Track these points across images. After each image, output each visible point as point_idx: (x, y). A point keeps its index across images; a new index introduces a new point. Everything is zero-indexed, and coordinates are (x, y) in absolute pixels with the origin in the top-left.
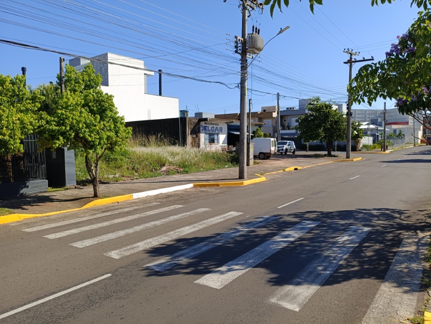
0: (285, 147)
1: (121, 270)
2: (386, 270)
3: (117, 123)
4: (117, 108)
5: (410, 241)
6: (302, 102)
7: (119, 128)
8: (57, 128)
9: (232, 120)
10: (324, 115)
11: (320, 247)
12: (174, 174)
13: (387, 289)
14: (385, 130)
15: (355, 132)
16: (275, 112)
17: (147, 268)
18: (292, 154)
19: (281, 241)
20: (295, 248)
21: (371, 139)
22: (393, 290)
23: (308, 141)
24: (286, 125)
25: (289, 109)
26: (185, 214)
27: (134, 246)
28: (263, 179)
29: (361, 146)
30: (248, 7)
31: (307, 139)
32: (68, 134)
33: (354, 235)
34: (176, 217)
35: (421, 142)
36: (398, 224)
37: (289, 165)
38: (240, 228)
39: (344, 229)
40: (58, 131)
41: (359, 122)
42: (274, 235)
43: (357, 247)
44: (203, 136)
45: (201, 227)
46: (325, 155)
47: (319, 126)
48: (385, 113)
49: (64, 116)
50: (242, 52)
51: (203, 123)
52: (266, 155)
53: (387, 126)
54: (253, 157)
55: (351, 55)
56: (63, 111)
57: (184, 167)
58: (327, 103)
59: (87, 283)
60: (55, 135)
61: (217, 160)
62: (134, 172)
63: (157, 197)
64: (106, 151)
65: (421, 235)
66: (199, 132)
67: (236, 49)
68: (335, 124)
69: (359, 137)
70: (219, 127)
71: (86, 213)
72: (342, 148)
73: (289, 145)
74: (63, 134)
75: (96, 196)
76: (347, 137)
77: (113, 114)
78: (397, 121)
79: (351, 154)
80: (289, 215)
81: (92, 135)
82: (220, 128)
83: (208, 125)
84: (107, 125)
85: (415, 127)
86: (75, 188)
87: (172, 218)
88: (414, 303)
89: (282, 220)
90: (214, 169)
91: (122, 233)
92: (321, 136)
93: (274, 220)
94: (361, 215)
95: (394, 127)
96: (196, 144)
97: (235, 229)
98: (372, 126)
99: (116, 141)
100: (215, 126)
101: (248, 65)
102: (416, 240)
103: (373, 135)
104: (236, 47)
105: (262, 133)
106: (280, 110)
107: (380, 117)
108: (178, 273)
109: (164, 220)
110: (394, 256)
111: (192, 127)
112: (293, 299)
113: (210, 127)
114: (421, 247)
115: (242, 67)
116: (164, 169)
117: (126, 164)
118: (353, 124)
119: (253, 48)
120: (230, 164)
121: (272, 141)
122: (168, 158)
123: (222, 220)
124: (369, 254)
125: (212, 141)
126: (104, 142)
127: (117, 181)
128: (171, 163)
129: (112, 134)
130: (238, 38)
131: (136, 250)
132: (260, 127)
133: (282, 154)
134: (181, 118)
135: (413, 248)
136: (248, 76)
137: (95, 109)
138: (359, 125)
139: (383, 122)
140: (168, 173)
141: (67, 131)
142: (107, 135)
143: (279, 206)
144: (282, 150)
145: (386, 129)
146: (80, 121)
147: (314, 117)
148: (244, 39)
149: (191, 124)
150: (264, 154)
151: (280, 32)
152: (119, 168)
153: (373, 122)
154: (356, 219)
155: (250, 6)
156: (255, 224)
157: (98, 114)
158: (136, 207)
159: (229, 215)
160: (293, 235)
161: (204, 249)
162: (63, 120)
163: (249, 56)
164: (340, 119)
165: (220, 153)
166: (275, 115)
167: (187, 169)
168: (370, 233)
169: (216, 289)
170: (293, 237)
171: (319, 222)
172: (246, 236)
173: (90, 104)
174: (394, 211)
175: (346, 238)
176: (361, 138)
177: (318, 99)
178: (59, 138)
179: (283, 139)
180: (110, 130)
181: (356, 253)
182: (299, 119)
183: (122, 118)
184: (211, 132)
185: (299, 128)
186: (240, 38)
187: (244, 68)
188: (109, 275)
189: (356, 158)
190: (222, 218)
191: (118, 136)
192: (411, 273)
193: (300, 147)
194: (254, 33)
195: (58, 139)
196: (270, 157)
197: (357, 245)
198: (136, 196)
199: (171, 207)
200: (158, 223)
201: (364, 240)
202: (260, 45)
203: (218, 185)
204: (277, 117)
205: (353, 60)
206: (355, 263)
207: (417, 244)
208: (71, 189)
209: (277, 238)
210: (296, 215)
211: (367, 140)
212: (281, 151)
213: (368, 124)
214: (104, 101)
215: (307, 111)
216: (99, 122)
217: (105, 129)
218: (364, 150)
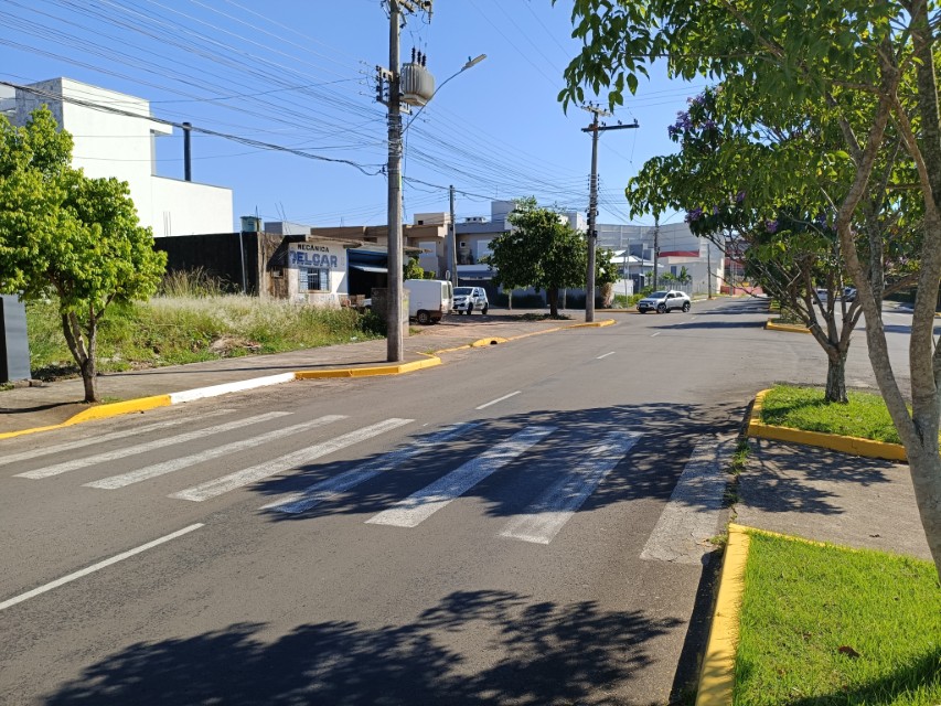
0: (469, 299)
1: (218, 516)
2: (671, 487)
3: (136, 241)
4: (136, 211)
5: (706, 447)
6: (497, 206)
7: (142, 252)
8: (11, 250)
9: (357, 241)
10: (544, 234)
11: (564, 463)
12: (243, 355)
13: (675, 510)
14: (655, 266)
15: (602, 270)
16: (442, 225)
17: (268, 511)
18: (480, 313)
19: (496, 457)
20: (524, 466)
21: (630, 283)
22: (684, 509)
23: (513, 288)
24: (466, 253)
25: (472, 221)
26: (300, 426)
27: (222, 480)
28: (435, 361)
29: (612, 298)
30: (402, 9)
31: (510, 282)
32: (34, 263)
33: (616, 443)
34: (282, 432)
35: (722, 292)
36: (686, 425)
37: (481, 336)
38: (415, 443)
39: (600, 436)
40: (14, 256)
41: (609, 250)
42: (483, 449)
43: (622, 460)
44: (295, 276)
45: (341, 445)
46: (546, 316)
47: (534, 257)
48: (656, 233)
49: (24, 225)
50: (391, 99)
51: (293, 247)
52: (432, 316)
53: (660, 259)
54: (407, 318)
55: (596, 114)
56: (22, 215)
57: (263, 341)
58: (549, 210)
59: (163, 539)
60: (6, 267)
61: (333, 325)
62: (151, 351)
63: (223, 400)
64: (112, 303)
65: (722, 438)
66: (286, 265)
67: (378, 94)
68: (567, 255)
69: (610, 281)
70: (329, 255)
71: (80, 432)
72: (578, 303)
73: (475, 296)
74: (25, 264)
75: (90, 398)
76: (587, 280)
77: (128, 222)
78: (677, 249)
79: (596, 314)
80: (501, 419)
81: (87, 267)
82: (332, 257)
83: (305, 251)
84: (118, 245)
85: (711, 261)
86: (31, 385)
87: (275, 434)
88: (715, 523)
89: (489, 427)
90: (328, 345)
91: (184, 462)
92: (538, 276)
93: (476, 428)
94: (623, 415)
95: (673, 260)
96: (281, 291)
97: (409, 445)
98: (632, 259)
99: (137, 281)
100: (321, 254)
101: (404, 127)
102: (715, 446)
103: (634, 277)
104: (379, 89)
105: (421, 271)
106: (456, 221)
107: (645, 240)
108: (329, 514)
109: (260, 438)
110: (683, 468)
111: (271, 254)
112: (537, 530)
113: (310, 254)
114: (722, 455)
115: (391, 131)
116: (219, 344)
117: (131, 334)
118: (598, 253)
119: (414, 93)
120: (362, 335)
121: (445, 286)
122: (225, 321)
123: (377, 433)
124: (643, 468)
125: (314, 285)
126: (112, 283)
127: (120, 371)
128: (233, 333)
129: (128, 265)
130: (383, 71)
131: (230, 487)
132: (416, 258)
133: (462, 315)
134: (244, 233)
135: (711, 457)
136: (403, 151)
137: (91, 210)
138: (609, 256)
139: (653, 251)
140: (229, 353)
141: (34, 258)
142: (118, 268)
143: (478, 405)
144: (463, 305)
145: (659, 265)
146: (62, 237)
147: (526, 238)
148: (395, 74)
149: (268, 247)
150: (427, 313)
151: (469, 65)
152: (117, 342)
153: (634, 250)
154: (617, 421)
155: (406, 6)
156: (443, 436)
157: (96, 221)
158: (187, 419)
159: (389, 425)
160: (516, 448)
161: (362, 477)
162: (23, 232)
163: (404, 109)
164: (573, 243)
165: (337, 311)
166: (442, 232)
167: (270, 345)
168: (642, 439)
169: (408, 528)
170: (517, 451)
171: (556, 428)
172: (435, 455)
173: (80, 201)
174: (678, 407)
175: (604, 448)
176: (614, 282)
177: (532, 203)
178: (14, 272)
179: (461, 283)
180: (123, 257)
181: (623, 468)
182: (494, 241)
183: (148, 232)
184: (313, 265)
185: (495, 261)
186: (386, 70)
187: (394, 133)
188: (199, 525)
189: (604, 320)
190: (378, 429)
191: (138, 270)
192: (707, 488)
193: (497, 300)
194: (416, 62)
195: (14, 275)
196: (439, 319)
197: (623, 457)
198: (177, 398)
199: (264, 415)
200: (251, 442)
201: (634, 450)
202: (427, 87)
203: (347, 375)
204: (449, 236)
205: (600, 125)
206: (621, 480)
207: (716, 451)
208: (20, 387)
209: (489, 454)
210: (513, 419)
211: (621, 287)
212: (459, 308)
213: (624, 255)
214: (110, 195)
215: (508, 226)
216: (100, 240)
217: (112, 256)
218: (617, 306)
